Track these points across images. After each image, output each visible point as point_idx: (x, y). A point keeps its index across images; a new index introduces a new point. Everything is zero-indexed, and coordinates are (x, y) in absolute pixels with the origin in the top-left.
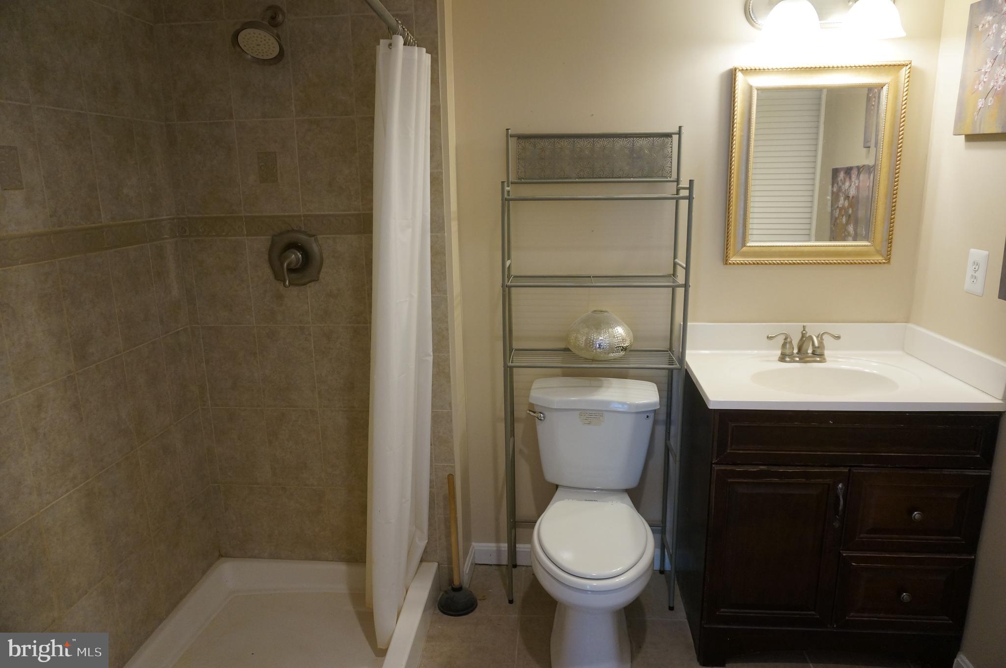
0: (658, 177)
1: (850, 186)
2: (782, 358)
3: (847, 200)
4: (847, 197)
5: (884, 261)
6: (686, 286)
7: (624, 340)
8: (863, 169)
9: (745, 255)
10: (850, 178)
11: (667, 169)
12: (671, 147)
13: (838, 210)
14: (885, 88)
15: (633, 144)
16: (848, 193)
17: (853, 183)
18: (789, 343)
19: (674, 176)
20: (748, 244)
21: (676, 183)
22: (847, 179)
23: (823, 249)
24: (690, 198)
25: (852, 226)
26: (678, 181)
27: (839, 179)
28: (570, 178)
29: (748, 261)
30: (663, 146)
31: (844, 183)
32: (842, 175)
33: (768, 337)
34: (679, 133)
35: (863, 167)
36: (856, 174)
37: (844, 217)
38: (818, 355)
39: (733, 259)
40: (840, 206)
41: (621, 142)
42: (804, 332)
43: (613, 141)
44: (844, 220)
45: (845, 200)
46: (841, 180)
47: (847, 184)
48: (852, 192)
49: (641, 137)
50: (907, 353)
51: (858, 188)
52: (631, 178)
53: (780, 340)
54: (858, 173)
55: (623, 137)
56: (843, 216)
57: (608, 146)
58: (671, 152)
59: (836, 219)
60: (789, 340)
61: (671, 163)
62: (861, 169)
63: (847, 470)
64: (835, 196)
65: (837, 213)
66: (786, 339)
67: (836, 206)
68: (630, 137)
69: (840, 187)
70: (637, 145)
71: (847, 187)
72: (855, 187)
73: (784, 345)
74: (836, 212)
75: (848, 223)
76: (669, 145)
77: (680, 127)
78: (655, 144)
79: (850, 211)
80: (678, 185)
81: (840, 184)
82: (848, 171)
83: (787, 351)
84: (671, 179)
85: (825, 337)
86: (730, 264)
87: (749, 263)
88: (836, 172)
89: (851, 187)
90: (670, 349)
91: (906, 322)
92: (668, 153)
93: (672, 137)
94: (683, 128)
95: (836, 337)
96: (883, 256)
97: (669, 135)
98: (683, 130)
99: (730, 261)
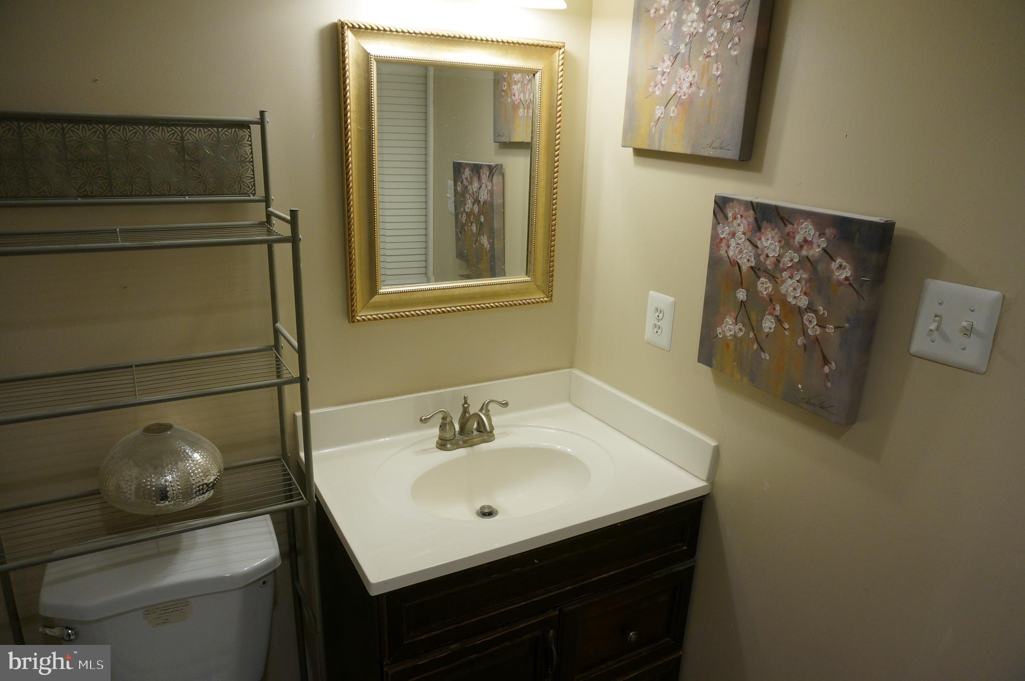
0: (235, 194)
1: (479, 188)
2: (443, 444)
3: (476, 205)
4: (477, 201)
5: (546, 299)
6: (302, 380)
7: (206, 473)
8: (496, 169)
9: (377, 306)
10: (479, 179)
11: (248, 182)
12: (251, 145)
13: (464, 215)
14: (538, 75)
15: (182, 138)
16: (478, 196)
17: (484, 186)
18: (449, 424)
19: (260, 192)
20: (381, 291)
21: (264, 204)
22: (475, 179)
23: (477, 289)
24: (294, 240)
25: (486, 237)
26: (267, 200)
27: (464, 177)
28: (65, 197)
29: (382, 314)
30: (237, 144)
31: (471, 183)
32: (467, 173)
33: (421, 420)
34: (262, 122)
35: (495, 166)
36: (488, 175)
37: (474, 224)
38: (485, 433)
39: (361, 314)
40: (468, 210)
41: (161, 134)
42: (466, 406)
43: (144, 131)
44: (474, 228)
45: (473, 204)
46: (467, 178)
47: (476, 185)
48: (484, 196)
49: (195, 126)
50: (574, 405)
51: (491, 193)
52: (184, 195)
53: (438, 420)
54: (490, 174)
55: (163, 125)
56: (472, 223)
57: (135, 139)
58: (252, 153)
59: (463, 226)
60: (448, 420)
61: (253, 171)
62: (494, 170)
63: (557, 613)
64: (460, 198)
65: (464, 218)
66: (444, 418)
67: (462, 209)
68: (175, 125)
69: (466, 187)
70: (189, 139)
71: (476, 189)
72: (486, 191)
73: (442, 427)
74: (462, 217)
75: (480, 232)
76: (245, 141)
77: (262, 113)
78: (222, 139)
79: (482, 219)
80: (268, 206)
81: (465, 183)
82: (476, 169)
83: (448, 435)
84: (256, 198)
85: (491, 407)
86: (358, 321)
87: (385, 317)
88: (458, 168)
89: (483, 189)
90: (283, 455)
91: (570, 368)
92: (247, 154)
93: (249, 128)
94: (266, 114)
95: (503, 404)
96: (544, 293)
97: (244, 125)
98: (268, 118)
99: (358, 318)
